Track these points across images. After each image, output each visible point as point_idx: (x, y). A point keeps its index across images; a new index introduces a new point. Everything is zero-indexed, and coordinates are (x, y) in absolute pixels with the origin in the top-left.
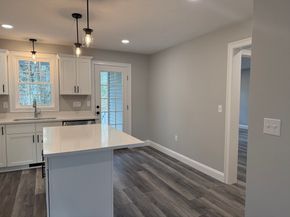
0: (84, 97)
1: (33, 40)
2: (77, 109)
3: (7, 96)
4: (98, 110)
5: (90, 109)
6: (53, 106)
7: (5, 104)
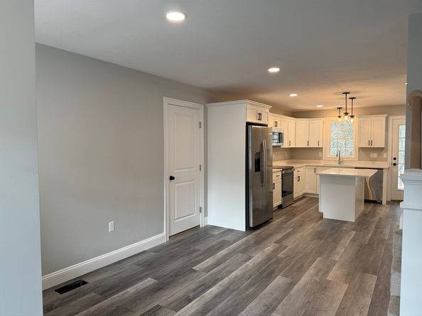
0: (380, 150)
1: (340, 108)
2: (374, 160)
3: (322, 148)
4: (394, 162)
5: (386, 160)
6: (353, 156)
7: (320, 153)
